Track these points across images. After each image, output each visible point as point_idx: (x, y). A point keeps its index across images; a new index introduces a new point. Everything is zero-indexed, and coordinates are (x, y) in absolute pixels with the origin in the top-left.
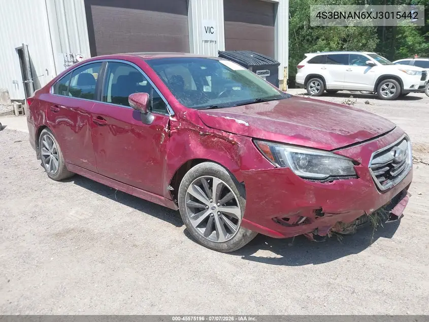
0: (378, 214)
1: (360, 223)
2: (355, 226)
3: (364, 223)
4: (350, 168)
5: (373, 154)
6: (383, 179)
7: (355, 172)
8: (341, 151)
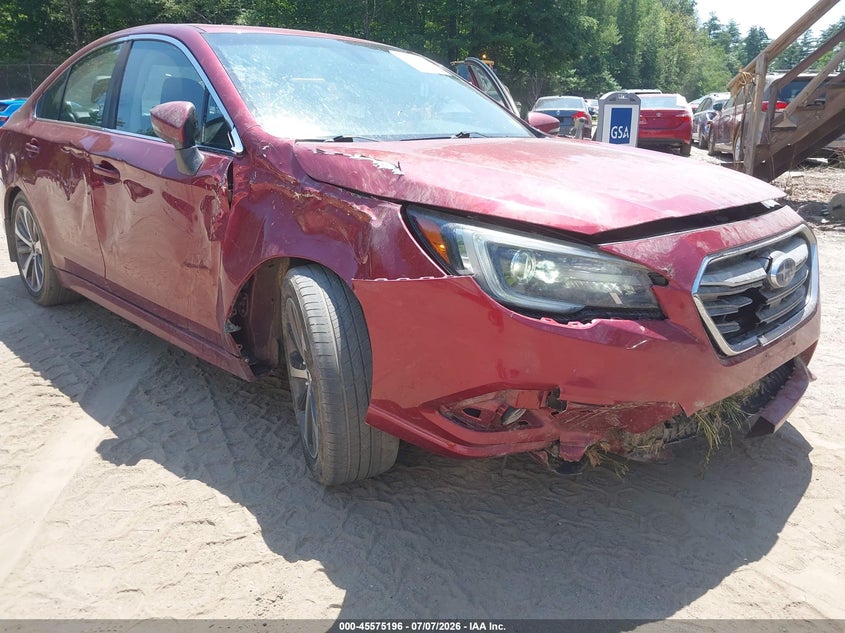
0: (724, 416)
1: (673, 436)
2: (660, 443)
3: (687, 436)
4: (644, 291)
5: (706, 262)
6: (734, 326)
7: (654, 301)
8: (619, 246)
